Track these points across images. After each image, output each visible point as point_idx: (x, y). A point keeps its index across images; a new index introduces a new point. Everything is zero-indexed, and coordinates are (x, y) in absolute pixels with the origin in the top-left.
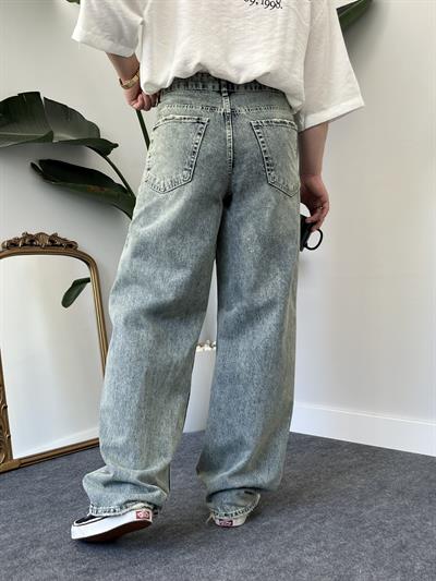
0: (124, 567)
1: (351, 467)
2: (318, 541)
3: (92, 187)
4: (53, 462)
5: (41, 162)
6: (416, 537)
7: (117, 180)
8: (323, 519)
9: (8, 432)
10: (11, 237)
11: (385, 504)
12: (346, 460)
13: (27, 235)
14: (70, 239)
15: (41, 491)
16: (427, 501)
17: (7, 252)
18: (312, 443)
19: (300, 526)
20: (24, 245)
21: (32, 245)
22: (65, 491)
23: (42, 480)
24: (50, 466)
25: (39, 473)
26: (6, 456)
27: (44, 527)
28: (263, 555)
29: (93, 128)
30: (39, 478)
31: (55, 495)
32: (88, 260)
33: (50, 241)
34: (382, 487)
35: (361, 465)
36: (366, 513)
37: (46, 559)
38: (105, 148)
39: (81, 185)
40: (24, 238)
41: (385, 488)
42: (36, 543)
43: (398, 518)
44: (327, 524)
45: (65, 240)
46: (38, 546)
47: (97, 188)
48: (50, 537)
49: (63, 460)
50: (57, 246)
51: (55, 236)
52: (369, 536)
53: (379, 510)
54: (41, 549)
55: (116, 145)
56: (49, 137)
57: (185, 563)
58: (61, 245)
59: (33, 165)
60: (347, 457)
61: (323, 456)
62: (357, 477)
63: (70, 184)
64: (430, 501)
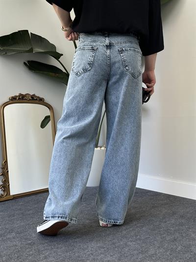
0: (47, 243)
1: (162, 205)
2: (137, 236)
3: (51, 73)
4: (29, 197)
5: (28, 62)
7: (64, 71)
8: (142, 227)
9: (9, 182)
10: (13, 95)
11: (173, 221)
13: (21, 95)
15: (20, 209)
16: (193, 221)
17: (11, 102)
18: (148, 193)
19: (131, 229)
20: (19, 99)
21: (23, 99)
22: (30, 210)
23: (22, 205)
24: (26, 199)
25: (21, 202)
26: (7, 193)
27: (17, 224)
28: (110, 241)
29: (53, 46)
30: (21, 203)
31: (26, 211)
32: (49, 107)
33: (31, 97)
34: (174, 213)
35: (167, 204)
36: (163, 225)
37: (14, 238)
38: (58, 56)
39: (45, 73)
40: (19, 96)
41: (175, 214)
42: (12, 231)
43: (177, 228)
44: (143, 228)
45: (38, 97)
46: (12, 232)
47: (53, 74)
48: (18, 229)
49: (33, 197)
50: (34, 100)
51: (34, 95)
52: (161, 235)
54: (13, 233)
55: (62, 55)
56: (31, 51)
57: (74, 242)
58: (37, 99)
59: (25, 63)
60: (162, 200)
61: (151, 199)
62: (164, 209)
63: (41, 72)
64: (194, 221)
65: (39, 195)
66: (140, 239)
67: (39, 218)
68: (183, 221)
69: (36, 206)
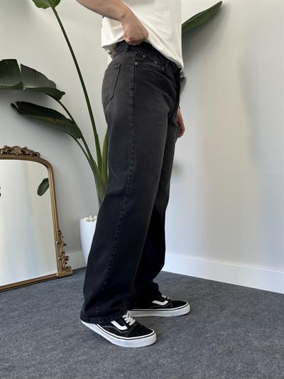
1: (204, 295)
3: (49, 119)
5: (17, 103)
6: (240, 345)
7: (68, 117)
8: (180, 331)
11: (222, 321)
12: (202, 291)
13: (6, 147)
14: (36, 151)
16: (250, 319)
18: (183, 280)
20: (4, 153)
21: (10, 153)
23: (5, 302)
29: (52, 84)
32: (47, 164)
33: (22, 151)
34: (222, 308)
35: (211, 294)
36: (209, 327)
38: (58, 95)
39: (41, 117)
40: (4, 149)
41: (224, 309)
44: (181, 334)
45: (32, 151)
47: (52, 120)
50: (25, 154)
51: (25, 148)
52: (208, 344)
53: (217, 325)
55: (64, 93)
56: (20, 87)
58: (29, 154)
59: (12, 105)
60: (203, 289)
61: (188, 288)
62: (207, 302)
63: (35, 117)
64: (253, 319)
65: (32, 287)
66: (177, 353)
67: (26, 322)
68: (237, 320)
69: (24, 304)
